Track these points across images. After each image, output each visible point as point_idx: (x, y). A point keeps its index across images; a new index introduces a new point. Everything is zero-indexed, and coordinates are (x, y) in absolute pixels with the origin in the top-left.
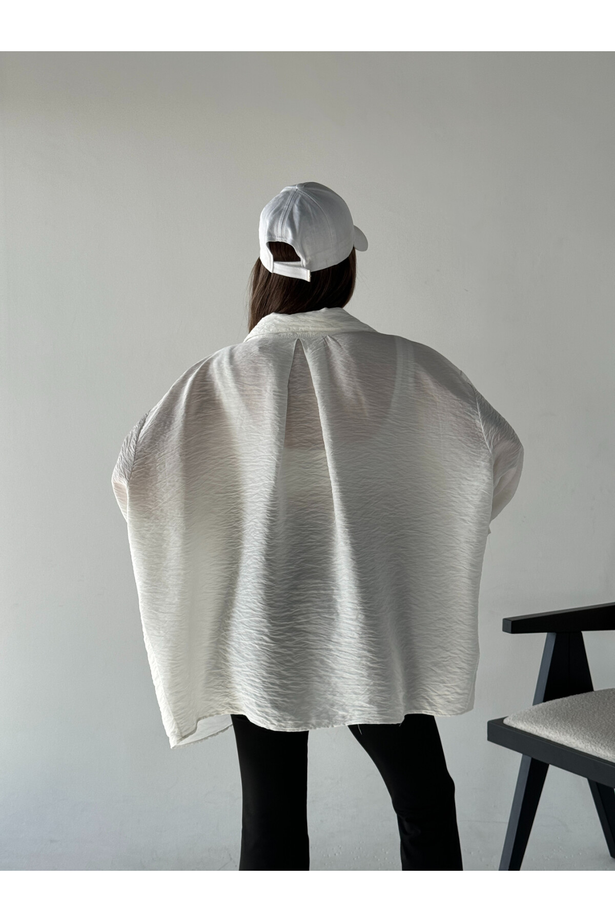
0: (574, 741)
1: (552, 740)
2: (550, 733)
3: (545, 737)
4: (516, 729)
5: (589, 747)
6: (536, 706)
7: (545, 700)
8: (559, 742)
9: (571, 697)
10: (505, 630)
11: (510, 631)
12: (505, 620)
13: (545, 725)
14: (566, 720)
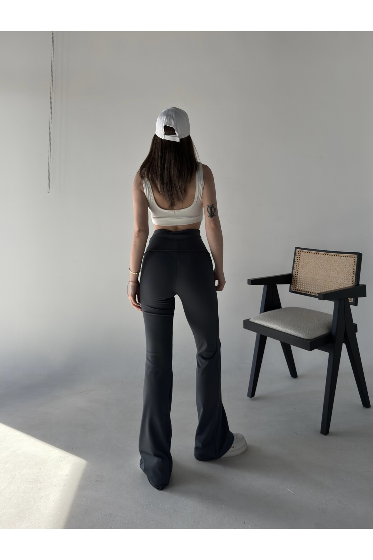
0: (278, 327)
1: (269, 327)
2: (268, 324)
3: (266, 326)
4: (254, 323)
5: (284, 329)
6: (261, 314)
7: (264, 311)
8: (272, 328)
9: (274, 310)
10: (248, 284)
11: (250, 284)
12: (248, 280)
13: (266, 321)
14: (273, 319)
